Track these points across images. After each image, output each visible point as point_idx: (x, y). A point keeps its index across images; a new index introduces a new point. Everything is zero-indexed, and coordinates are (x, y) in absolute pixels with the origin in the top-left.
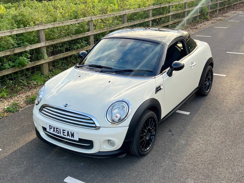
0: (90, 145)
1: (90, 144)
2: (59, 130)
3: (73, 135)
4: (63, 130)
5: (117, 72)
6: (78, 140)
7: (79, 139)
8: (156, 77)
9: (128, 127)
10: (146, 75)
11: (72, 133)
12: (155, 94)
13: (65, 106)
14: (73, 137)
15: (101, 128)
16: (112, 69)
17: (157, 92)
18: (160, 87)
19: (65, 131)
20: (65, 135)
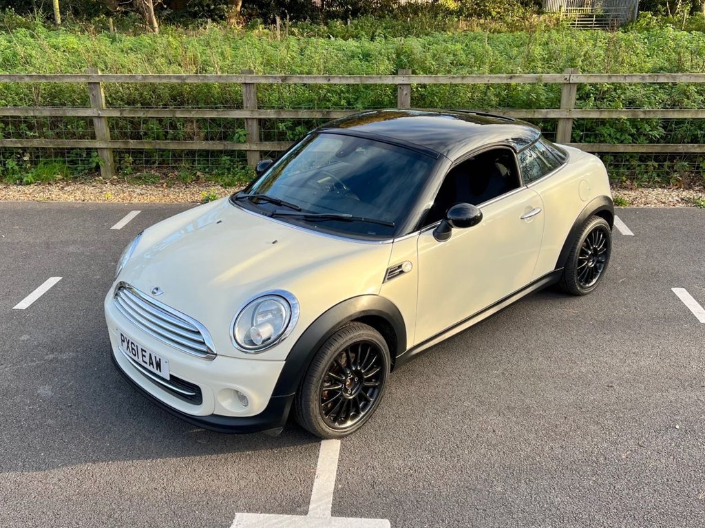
0: (194, 394)
1: (195, 392)
2: (135, 348)
3: (159, 365)
4: (142, 350)
5: (309, 219)
6: (169, 379)
7: (171, 376)
8: (396, 240)
9: (285, 362)
10: (374, 234)
11: (158, 360)
12: (383, 283)
13: (154, 293)
14: (160, 371)
15: (218, 357)
16: (300, 210)
17: (388, 279)
18: (400, 267)
19: (145, 351)
20: (146, 363)
